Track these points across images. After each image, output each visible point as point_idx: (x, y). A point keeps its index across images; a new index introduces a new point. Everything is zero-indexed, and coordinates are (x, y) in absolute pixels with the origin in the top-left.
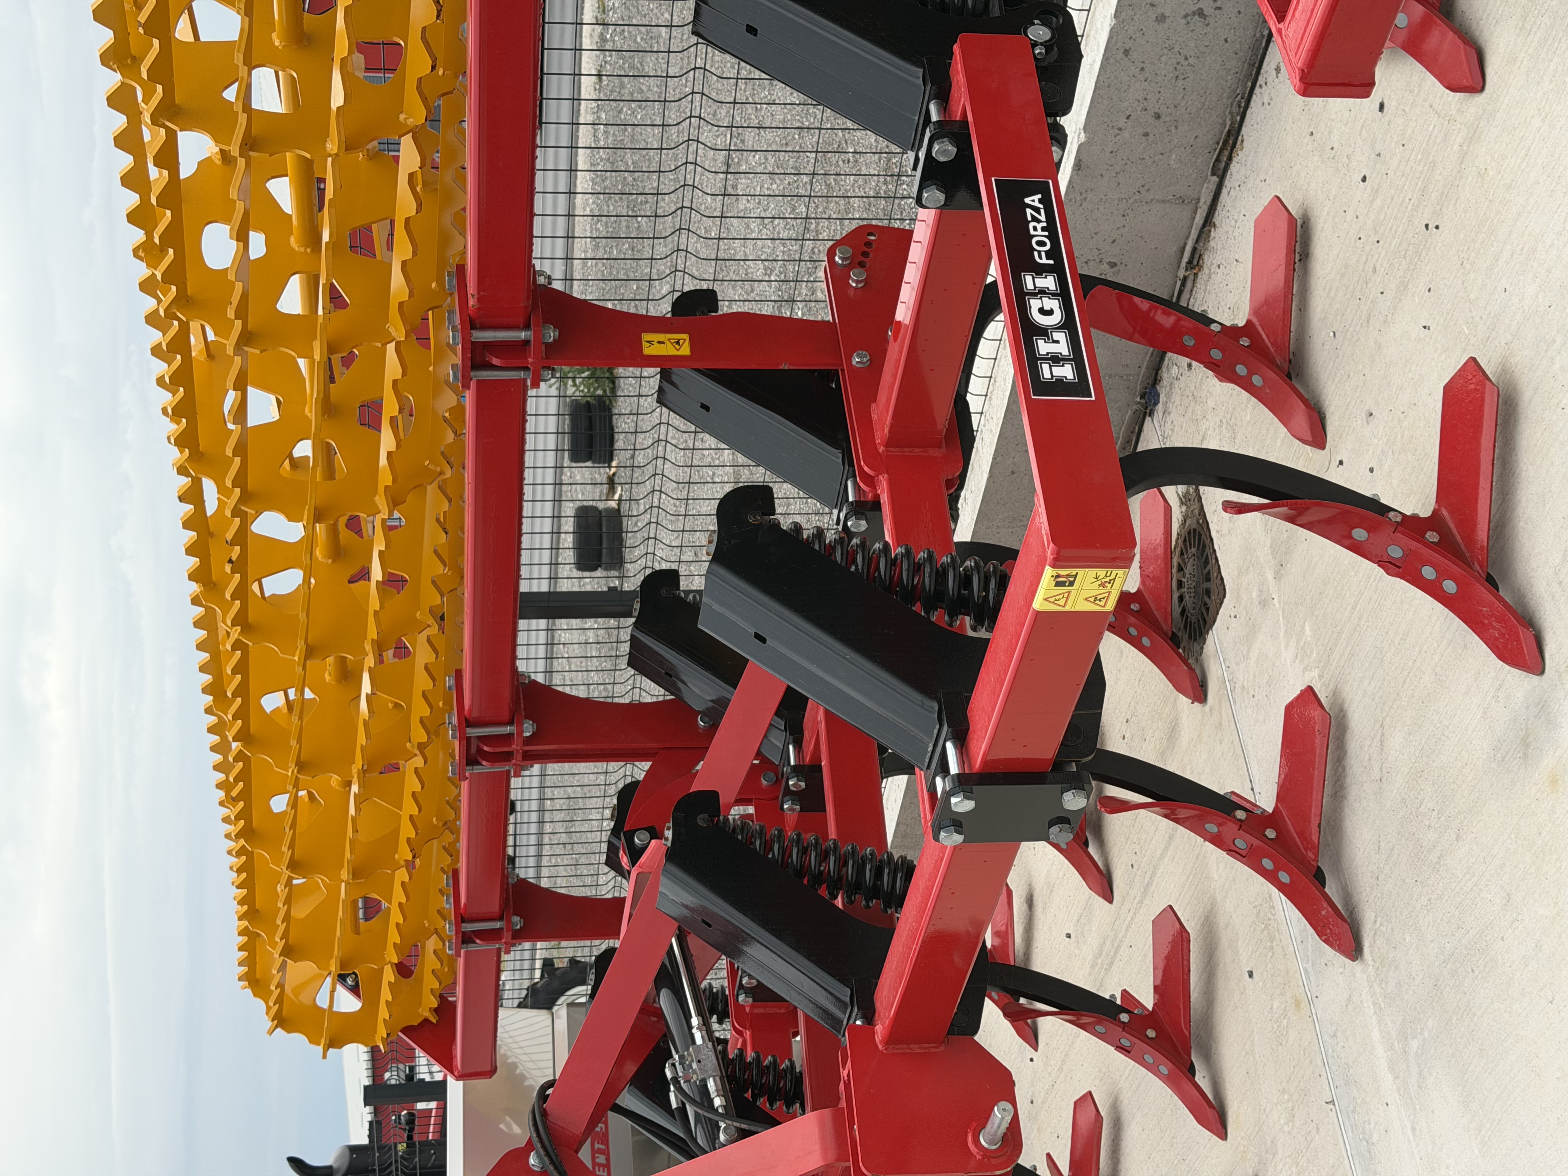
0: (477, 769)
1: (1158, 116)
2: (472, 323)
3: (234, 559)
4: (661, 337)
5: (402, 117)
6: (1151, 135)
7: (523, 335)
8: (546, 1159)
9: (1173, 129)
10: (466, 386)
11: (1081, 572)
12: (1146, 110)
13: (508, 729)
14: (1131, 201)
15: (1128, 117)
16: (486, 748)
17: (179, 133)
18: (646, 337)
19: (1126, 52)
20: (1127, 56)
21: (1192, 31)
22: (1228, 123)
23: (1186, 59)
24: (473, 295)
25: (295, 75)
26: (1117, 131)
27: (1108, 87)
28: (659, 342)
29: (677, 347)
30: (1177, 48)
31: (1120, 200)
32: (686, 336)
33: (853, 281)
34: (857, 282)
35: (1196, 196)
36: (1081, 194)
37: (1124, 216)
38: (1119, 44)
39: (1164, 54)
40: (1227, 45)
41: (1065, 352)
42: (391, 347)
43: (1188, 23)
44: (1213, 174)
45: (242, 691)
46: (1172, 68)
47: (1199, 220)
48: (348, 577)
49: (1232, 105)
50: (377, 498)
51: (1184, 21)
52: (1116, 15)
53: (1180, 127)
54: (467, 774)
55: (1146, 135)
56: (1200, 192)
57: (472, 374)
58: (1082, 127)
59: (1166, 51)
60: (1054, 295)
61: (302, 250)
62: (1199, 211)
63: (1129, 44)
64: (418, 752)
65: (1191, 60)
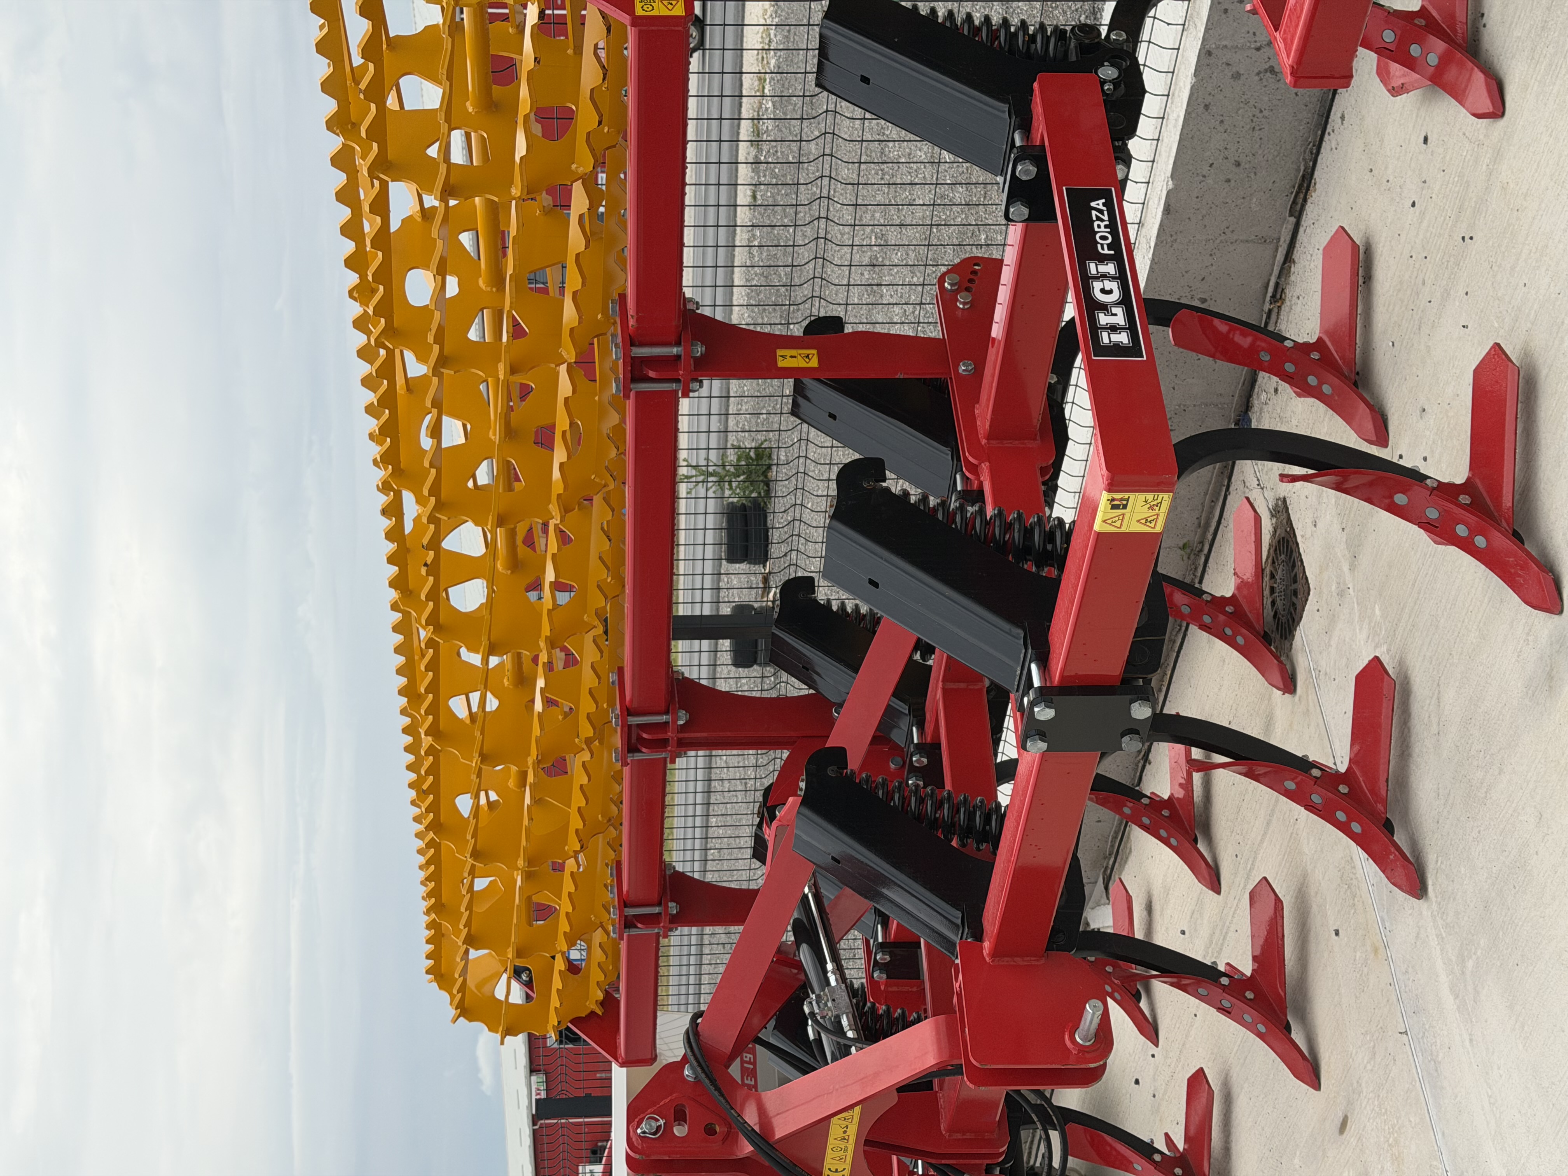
0: (638, 756)
1: (1238, 164)
2: (631, 341)
3: (429, 562)
4: (793, 352)
5: (574, 166)
6: (1232, 182)
7: (675, 350)
8: (699, 1069)
9: (1252, 175)
10: (626, 396)
11: (1132, 496)
12: (1227, 158)
13: (664, 718)
14: (1218, 241)
15: (1211, 165)
16: (645, 736)
17: (390, 184)
18: (780, 352)
19: (1207, 107)
20: (1207, 110)
21: (1265, 86)
22: (1302, 168)
23: (1261, 111)
24: (632, 316)
25: (485, 135)
26: (1201, 178)
27: (1192, 138)
28: (792, 357)
29: (807, 360)
30: (1252, 102)
31: (1208, 240)
32: (814, 351)
33: (961, 303)
34: (964, 304)
35: (1276, 236)
36: (1171, 236)
37: (1211, 255)
38: (1200, 100)
39: (1240, 108)
40: (1297, 98)
41: (1122, 323)
42: (563, 368)
43: (1261, 79)
44: (1291, 215)
45: (433, 689)
46: (1249, 120)
47: (1280, 257)
48: (524, 586)
49: (1305, 152)
50: (551, 506)
51: (1257, 78)
52: (1196, 74)
53: (1259, 174)
54: (629, 760)
55: (1228, 181)
56: (1280, 232)
57: (632, 386)
58: (1169, 175)
59: (1242, 105)
60: (1113, 278)
61: (489, 289)
62: (1280, 249)
63: (1209, 99)
64: (585, 747)
65: (1266, 113)
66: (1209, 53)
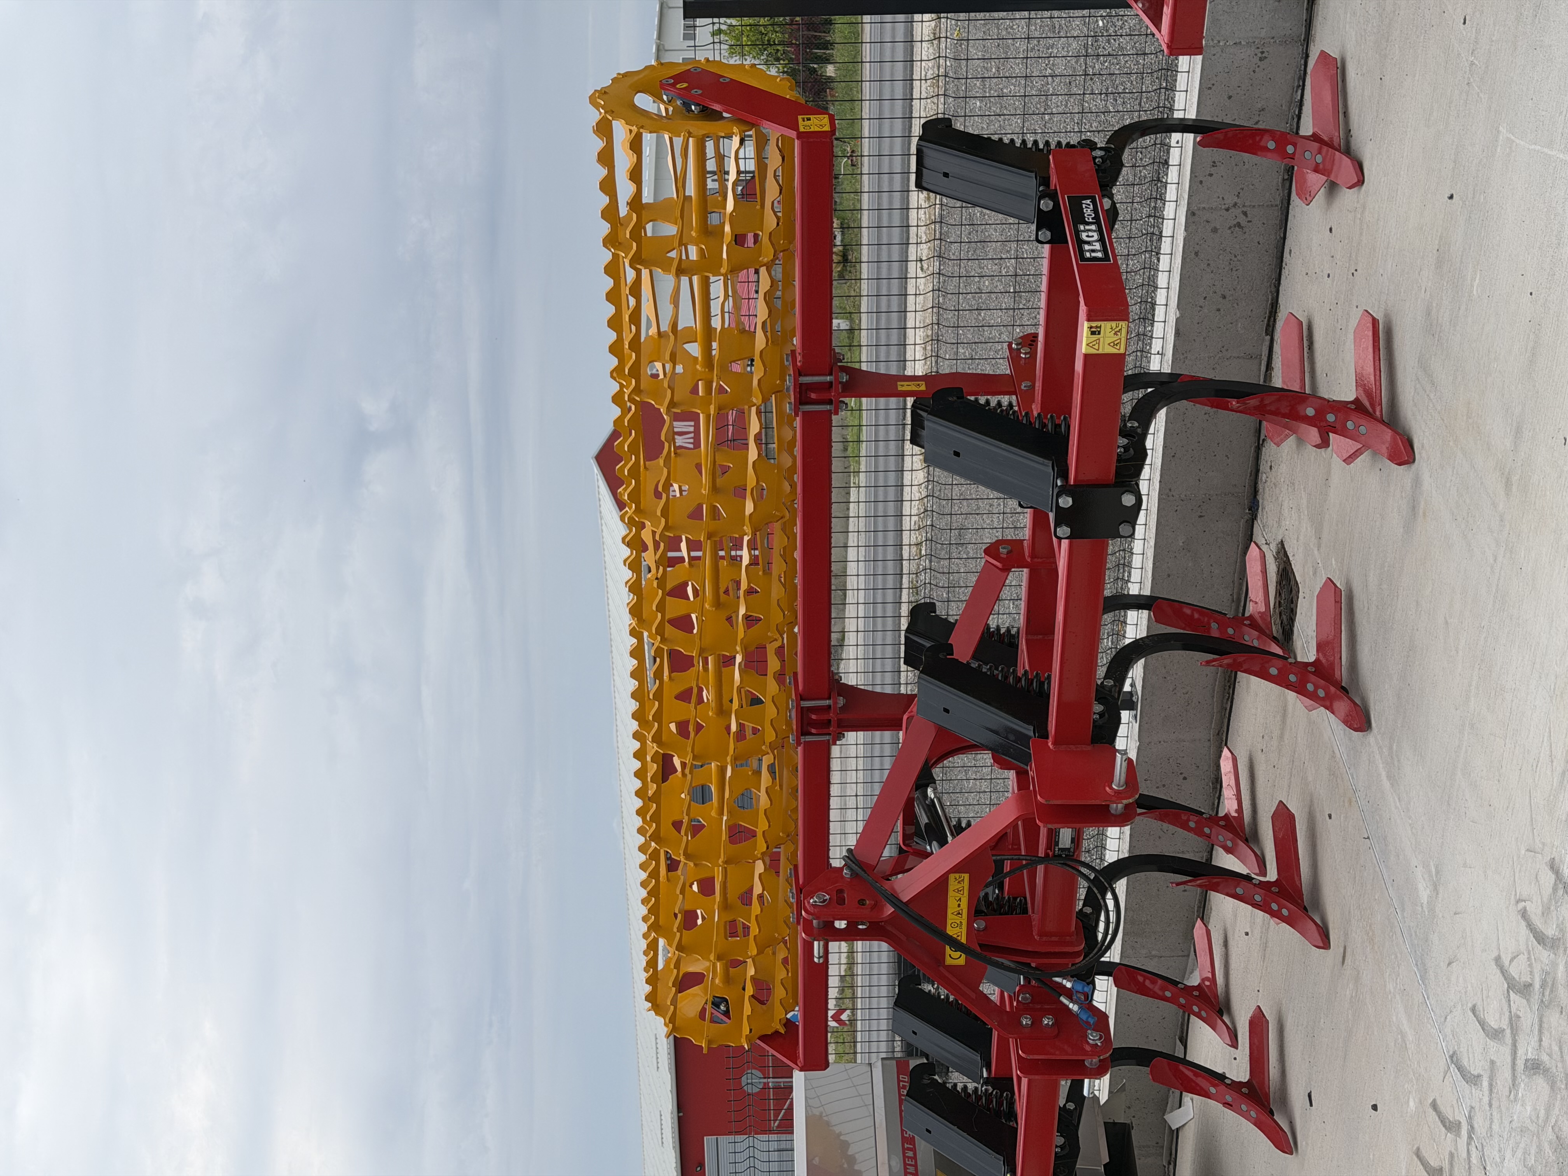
0: (809, 738)
1: (1224, 297)
2: (800, 372)
4: (909, 383)
5: (761, 259)
6: (1222, 310)
7: (828, 378)
9: (1235, 305)
10: (796, 415)
11: (1103, 324)
12: (1215, 293)
13: (827, 702)
14: (1217, 358)
15: (1205, 298)
16: (814, 717)
18: (899, 383)
19: (1196, 254)
20: (1197, 256)
21: (1236, 237)
22: (1270, 297)
23: (1235, 256)
24: (800, 354)
25: (704, 247)
26: (1199, 308)
27: (1189, 277)
28: (907, 385)
29: (918, 387)
30: (1228, 250)
31: (1209, 357)
32: (924, 383)
33: (1023, 353)
34: (1025, 354)
35: (1259, 353)
36: (1183, 354)
37: (1213, 369)
38: (1191, 248)
39: (1220, 254)
40: (1259, 246)
41: (1099, 248)
42: (754, 409)
43: (1232, 232)
44: (1267, 334)
45: (658, 717)
46: (1228, 263)
47: (1263, 368)
48: (725, 620)
49: (1270, 286)
50: (745, 528)
51: (1229, 231)
52: (1186, 230)
53: (1240, 304)
54: (802, 740)
55: (1219, 310)
56: (1261, 350)
57: (800, 407)
58: (1176, 307)
59: (1221, 252)
60: (1094, 231)
61: (703, 370)
62: (1263, 362)
63: (1197, 248)
65: (1239, 257)
66: (1193, 214)
